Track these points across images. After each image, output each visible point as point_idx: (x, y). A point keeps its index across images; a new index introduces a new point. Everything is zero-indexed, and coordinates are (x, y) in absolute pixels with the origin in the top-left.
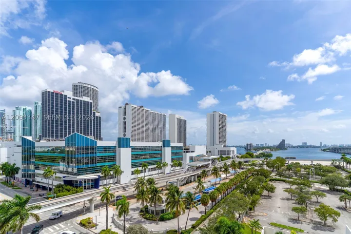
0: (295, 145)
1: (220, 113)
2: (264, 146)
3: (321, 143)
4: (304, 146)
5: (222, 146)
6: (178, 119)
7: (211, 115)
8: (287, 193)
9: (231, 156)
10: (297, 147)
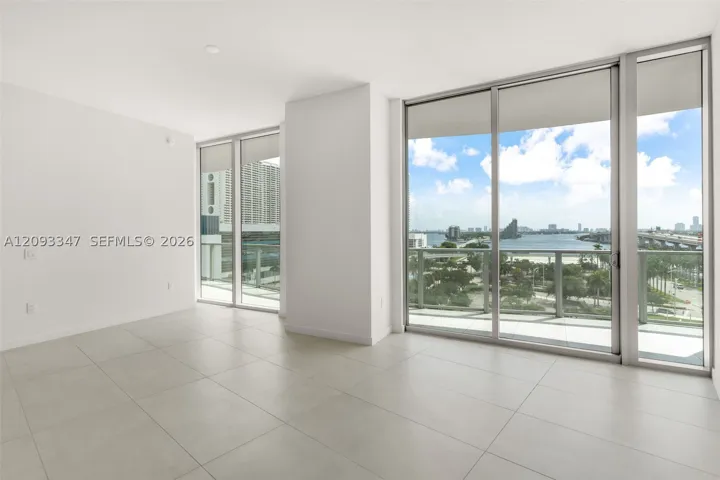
2: (483, 230)
3: (580, 225)
4: (551, 232)
10: (539, 233)
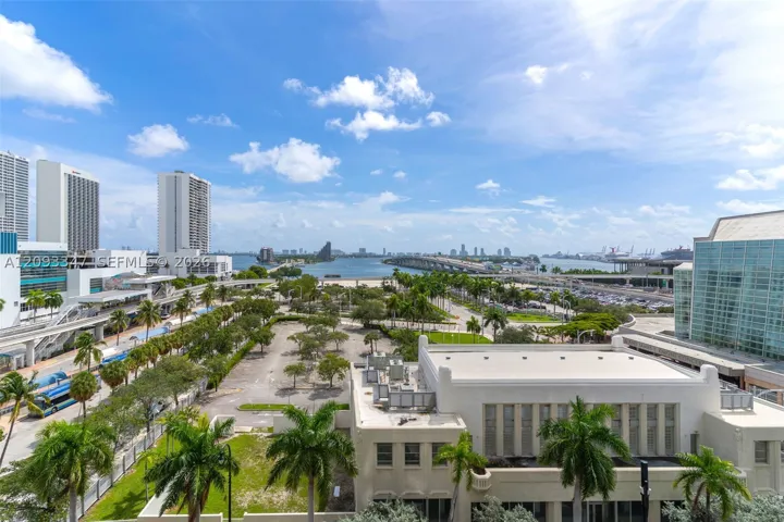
0: (348, 252)
1: (192, 175)
2: (298, 253)
3: (385, 250)
4: (362, 255)
5: (198, 252)
6: (71, 179)
7: (168, 178)
8: (292, 342)
9: (217, 275)
10: (351, 256)
